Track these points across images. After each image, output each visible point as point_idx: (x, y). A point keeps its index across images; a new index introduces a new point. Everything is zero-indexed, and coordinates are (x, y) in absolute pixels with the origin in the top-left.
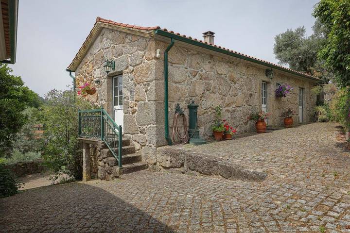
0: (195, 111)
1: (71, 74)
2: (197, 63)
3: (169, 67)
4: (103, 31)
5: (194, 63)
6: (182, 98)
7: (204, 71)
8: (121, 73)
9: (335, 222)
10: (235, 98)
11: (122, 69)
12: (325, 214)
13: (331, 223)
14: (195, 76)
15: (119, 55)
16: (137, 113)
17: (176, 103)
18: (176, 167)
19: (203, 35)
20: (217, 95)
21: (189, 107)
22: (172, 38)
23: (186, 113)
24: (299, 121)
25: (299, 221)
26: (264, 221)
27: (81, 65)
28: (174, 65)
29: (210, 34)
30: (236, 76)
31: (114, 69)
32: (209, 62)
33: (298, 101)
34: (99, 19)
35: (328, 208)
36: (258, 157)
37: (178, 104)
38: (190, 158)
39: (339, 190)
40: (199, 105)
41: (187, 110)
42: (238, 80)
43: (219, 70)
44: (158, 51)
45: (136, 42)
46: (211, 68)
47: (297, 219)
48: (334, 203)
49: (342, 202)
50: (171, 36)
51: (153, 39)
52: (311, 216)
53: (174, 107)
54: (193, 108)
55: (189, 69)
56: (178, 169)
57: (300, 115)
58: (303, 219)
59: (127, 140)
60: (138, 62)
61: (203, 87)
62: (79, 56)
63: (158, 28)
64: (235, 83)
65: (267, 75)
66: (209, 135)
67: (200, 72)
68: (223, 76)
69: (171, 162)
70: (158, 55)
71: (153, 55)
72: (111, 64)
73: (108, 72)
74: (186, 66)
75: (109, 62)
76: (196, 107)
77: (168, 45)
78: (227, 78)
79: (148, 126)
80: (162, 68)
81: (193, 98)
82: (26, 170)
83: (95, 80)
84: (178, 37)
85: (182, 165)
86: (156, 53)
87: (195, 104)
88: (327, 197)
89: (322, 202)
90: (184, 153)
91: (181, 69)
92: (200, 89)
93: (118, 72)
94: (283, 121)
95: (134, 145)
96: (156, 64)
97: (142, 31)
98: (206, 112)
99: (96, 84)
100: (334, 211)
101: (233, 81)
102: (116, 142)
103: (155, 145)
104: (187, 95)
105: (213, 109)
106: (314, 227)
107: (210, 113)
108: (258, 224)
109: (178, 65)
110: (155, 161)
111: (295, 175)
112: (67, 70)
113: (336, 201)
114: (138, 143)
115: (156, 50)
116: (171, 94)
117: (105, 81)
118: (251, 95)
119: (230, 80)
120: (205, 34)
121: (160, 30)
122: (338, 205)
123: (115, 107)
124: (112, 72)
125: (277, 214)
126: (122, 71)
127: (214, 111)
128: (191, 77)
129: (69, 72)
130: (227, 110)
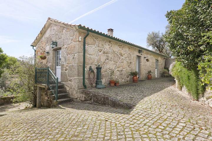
0: (100, 70)
1: (33, 48)
2: (102, 45)
3: (86, 46)
4: (51, 25)
5: (100, 45)
6: (93, 63)
7: (106, 49)
8: (60, 49)
9: (162, 132)
10: (122, 64)
11: (61, 46)
12: (158, 127)
13: (160, 132)
14: (100, 52)
15: (60, 39)
16: (68, 70)
17: (90, 65)
18: (87, 100)
19: (108, 30)
20: (113, 62)
21: (97, 68)
22: (88, 31)
23: (95, 71)
24: (155, 77)
25: (143, 131)
26: (126, 132)
27: (39, 43)
28: (89, 45)
29: (111, 30)
30: (123, 52)
31: (56, 46)
32: (109, 45)
33: (155, 67)
34: (49, 19)
35: (159, 124)
36: (130, 96)
37: (91, 67)
38: (95, 96)
39: (167, 114)
40: (102, 67)
41: (96, 69)
42: (124, 54)
43: (114, 49)
44: (80, 37)
45: (69, 32)
46: (110, 48)
47: (143, 130)
48: (163, 121)
49: (167, 121)
50: (88, 30)
51: (78, 31)
52: (150, 129)
53: (88, 68)
54: (99, 69)
55: (97, 48)
56: (88, 102)
57: (156, 73)
58: (146, 131)
59: (62, 85)
60: (69, 43)
61: (105, 58)
62: (38, 38)
63: (80, 25)
64: (122, 56)
65: (139, 53)
66: (108, 83)
67: (103, 50)
68: (116, 52)
69: (85, 98)
70: (80, 40)
71: (77, 39)
72: (55, 43)
73: (53, 48)
74: (96, 46)
75: (54, 42)
76: (101, 68)
77: (86, 35)
78: (118, 53)
79: (74, 78)
80: (82, 47)
81: (99, 63)
82: (6, 101)
83: (47, 51)
84: (91, 31)
85: (91, 99)
86: (79, 38)
87: (100, 66)
88: (160, 118)
89: (157, 120)
90: (92, 93)
91: (93, 48)
92: (103, 59)
93: (59, 48)
94: (147, 77)
95: (66, 88)
96: (78, 45)
97: (71, 26)
98: (106, 71)
99: (47, 54)
100: (162, 126)
101: (121, 55)
102: (54, 86)
103: (77, 88)
104: (96, 62)
105: (110, 69)
106: (151, 134)
107: (108, 71)
108: (122, 133)
109: (91, 46)
110: (77, 97)
111: (147, 106)
112: (31, 46)
113: (164, 120)
114: (68, 87)
115: (79, 37)
116: (87, 61)
117: (51, 53)
118: (131, 63)
119: (120, 54)
120: (109, 30)
121: (81, 27)
122: (164, 122)
123: (56, 67)
124: (55, 47)
125: (133, 128)
126: (61, 47)
127: (110, 70)
128: (98, 52)
129: (32, 47)
130: (118, 70)
